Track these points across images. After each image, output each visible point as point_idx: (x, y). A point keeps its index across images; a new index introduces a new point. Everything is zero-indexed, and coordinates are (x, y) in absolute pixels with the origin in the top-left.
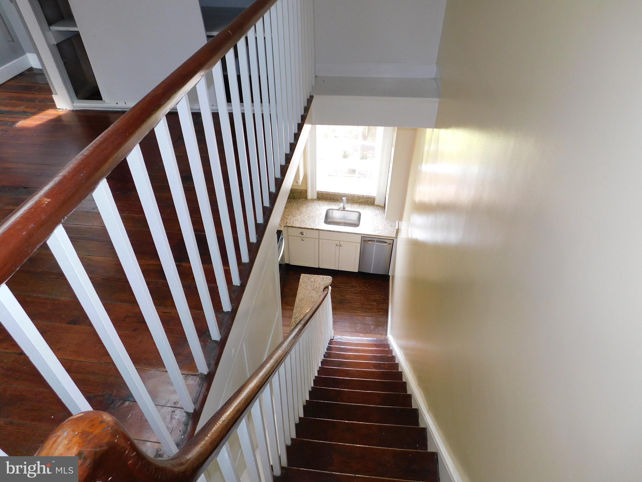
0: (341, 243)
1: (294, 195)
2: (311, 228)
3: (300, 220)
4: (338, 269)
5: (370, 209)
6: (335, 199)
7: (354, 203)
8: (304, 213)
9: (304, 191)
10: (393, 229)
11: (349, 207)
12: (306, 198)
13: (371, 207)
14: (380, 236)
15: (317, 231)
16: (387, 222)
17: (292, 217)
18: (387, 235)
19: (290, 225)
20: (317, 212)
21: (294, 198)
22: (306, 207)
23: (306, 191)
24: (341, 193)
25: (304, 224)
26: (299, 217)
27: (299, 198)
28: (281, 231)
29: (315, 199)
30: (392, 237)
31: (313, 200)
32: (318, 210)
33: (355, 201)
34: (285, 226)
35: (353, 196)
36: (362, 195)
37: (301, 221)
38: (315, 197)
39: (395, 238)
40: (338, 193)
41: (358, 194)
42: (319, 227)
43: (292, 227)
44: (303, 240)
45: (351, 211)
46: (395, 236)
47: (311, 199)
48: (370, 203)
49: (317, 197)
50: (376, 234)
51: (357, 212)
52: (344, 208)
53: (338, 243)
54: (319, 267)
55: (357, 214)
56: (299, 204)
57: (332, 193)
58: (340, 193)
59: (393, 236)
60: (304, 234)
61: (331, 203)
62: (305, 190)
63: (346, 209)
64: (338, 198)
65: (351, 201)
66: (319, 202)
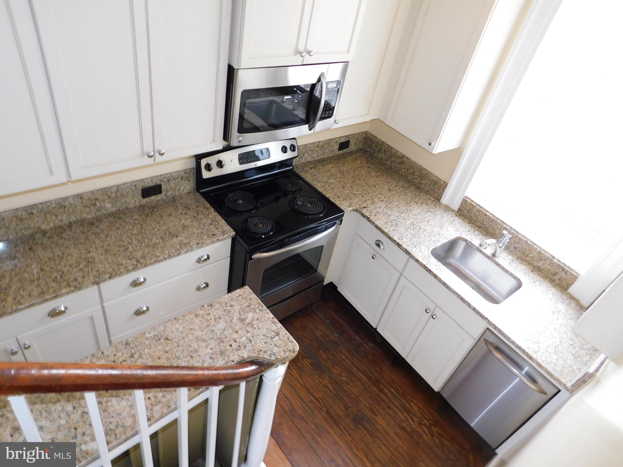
0: (438, 312)
1: (422, 182)
2: (398, 241)
3: (392, 218)
4: (404, 357)
5: (550, 292)
6: (490, 231)
7: (522, 260)
8: (411, 215)
9: (442, 183)
10: (575, 367)
11: (504, 259)
12: (438, 199)
13: (553, 290)
14: (531, 358)
15: (406, 256)
16: (571, 342)
17: (383, 206)
18: (550, 369)
19: (367, 214)
20: (436, 228)
21: (418, 188)
22: (426, 210)
23: (444, 186)
24: (508, 226)
25: (391, 229)
26: (396, 214)
27: (427, 193)
28: (343, 211)
29: (453, 211)
30: (560, 383)
31: (447, 208)
32: (441, 227)
33: (528, 259)
34: (356, 210)
35: (528, 245)
36: (551, 256)
37: (392, 222)
38: (456, 206)
39: (566, 388)
40: (503, 222)
41: (543, 248)
42: (414, 249)
43: (368, 219)
44: (373, 258)
45: (503, 269)
46: (569, 385)
47: (446, 206)
48: (557, 282)
49: (459, 209)
50: (523, 347)
51: (515, 278)
52: (494, 255)
53: (432, 307)
54: (376, 328)
55: (513, 282)
56: (417, 200)
57: (491, 216)
58: (505, 224)
59: (563, 381)
60: (382, 247)
61: (477, 233)
62: (444, 182)
63: (497, 260)
64: (497, 232)
65: (519, 254)
66: (457, 218)
